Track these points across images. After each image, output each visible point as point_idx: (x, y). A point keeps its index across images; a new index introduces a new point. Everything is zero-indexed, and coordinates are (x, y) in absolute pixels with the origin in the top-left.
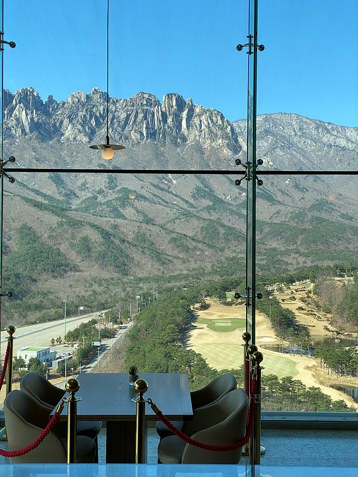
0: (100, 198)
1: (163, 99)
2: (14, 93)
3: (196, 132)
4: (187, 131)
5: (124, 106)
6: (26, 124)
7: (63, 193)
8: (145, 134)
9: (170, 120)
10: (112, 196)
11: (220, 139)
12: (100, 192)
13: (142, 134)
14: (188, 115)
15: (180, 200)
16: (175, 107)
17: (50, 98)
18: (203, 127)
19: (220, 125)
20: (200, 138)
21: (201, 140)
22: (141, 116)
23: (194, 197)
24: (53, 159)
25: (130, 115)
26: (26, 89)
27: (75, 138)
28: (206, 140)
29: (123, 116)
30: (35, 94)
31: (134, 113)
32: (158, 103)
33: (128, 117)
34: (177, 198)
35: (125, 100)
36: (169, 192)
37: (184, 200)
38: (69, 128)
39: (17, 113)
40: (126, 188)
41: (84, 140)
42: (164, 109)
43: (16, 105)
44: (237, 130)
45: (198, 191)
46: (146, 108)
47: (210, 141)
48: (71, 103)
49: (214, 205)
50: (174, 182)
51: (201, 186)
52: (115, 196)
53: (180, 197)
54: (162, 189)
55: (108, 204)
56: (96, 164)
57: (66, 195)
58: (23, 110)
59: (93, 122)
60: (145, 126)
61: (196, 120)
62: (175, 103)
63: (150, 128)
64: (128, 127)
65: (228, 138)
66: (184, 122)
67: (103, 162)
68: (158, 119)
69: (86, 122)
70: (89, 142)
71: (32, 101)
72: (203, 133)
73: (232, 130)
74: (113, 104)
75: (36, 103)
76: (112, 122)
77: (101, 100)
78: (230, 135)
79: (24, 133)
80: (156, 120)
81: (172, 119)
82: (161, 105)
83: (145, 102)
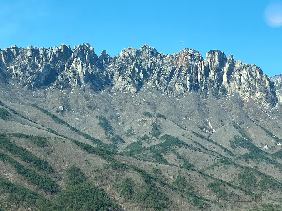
0: (145, 144)
1: (206, 55)
2: (73, 48)
3: (236, 85)
4: (227, 84)
5: (170, 60)
6: (81, 75)
7: (111, 138)
8: (188, 87)
9: (212, 74)
10: (156, 142)
11: (259, 92)
12: (145, 138)
13: (185, 86)
14: (229, 69)
15: (219, 148)
16: (217, 62)
17: (104, 54)
18: (243, 81)
19: (259, 79)
20: (239, 90)
21: (240, 93)
22: (185, 70)
23: (232, 145)
24: (104, 107)
25: (175, 69)
26: (84, 45)
27: (124, 89)
28: (245, 92)
29: (169, 69)
30: (91, 49)
31: (179, 67)
32: (201, 59)
33: (173, 70)
34: (216, 146)
35: (171, 56)
36: (209, 140)
37: (223, 148)
38: (119, 79)
39: (74, 66)
40: (168, 135)
41: (132, 91)
42: (206, 64)
43: (74, 59)
44: (275, 85)
45: (236, 140)
46: (190, 62)
47: (248, 94)
48: (122, 57)
49: (251, 153)
50: (214, 131)
51: (240, 135)
52: (158, 142)
53: (219, 145)
54: (203, 137)
55: (152, 149)
56: (142, 112)
57: (114, 140)
58: (79, 63)
59: (141, 75)
60: (188, 79)
61: (236, 74)
62: (217, 59)
63: (193, 81)
64: (173, 80)
65: (266, 91)
66: (225, 76)
67: (148, 110)
68: (201, 72)
69: (135, 75)
70: (137, 92)
71: (88, 56)
72: (242, 87)
73: (270, 84)
74: (160, 59)
75: (91, 57)
76: (159, 75)
77: (149, 55)
78: (268, 89)
79: (79, 83)
80: (199, 73)
81: (214, 73)
82: (204, 61)
83: (189, 58)
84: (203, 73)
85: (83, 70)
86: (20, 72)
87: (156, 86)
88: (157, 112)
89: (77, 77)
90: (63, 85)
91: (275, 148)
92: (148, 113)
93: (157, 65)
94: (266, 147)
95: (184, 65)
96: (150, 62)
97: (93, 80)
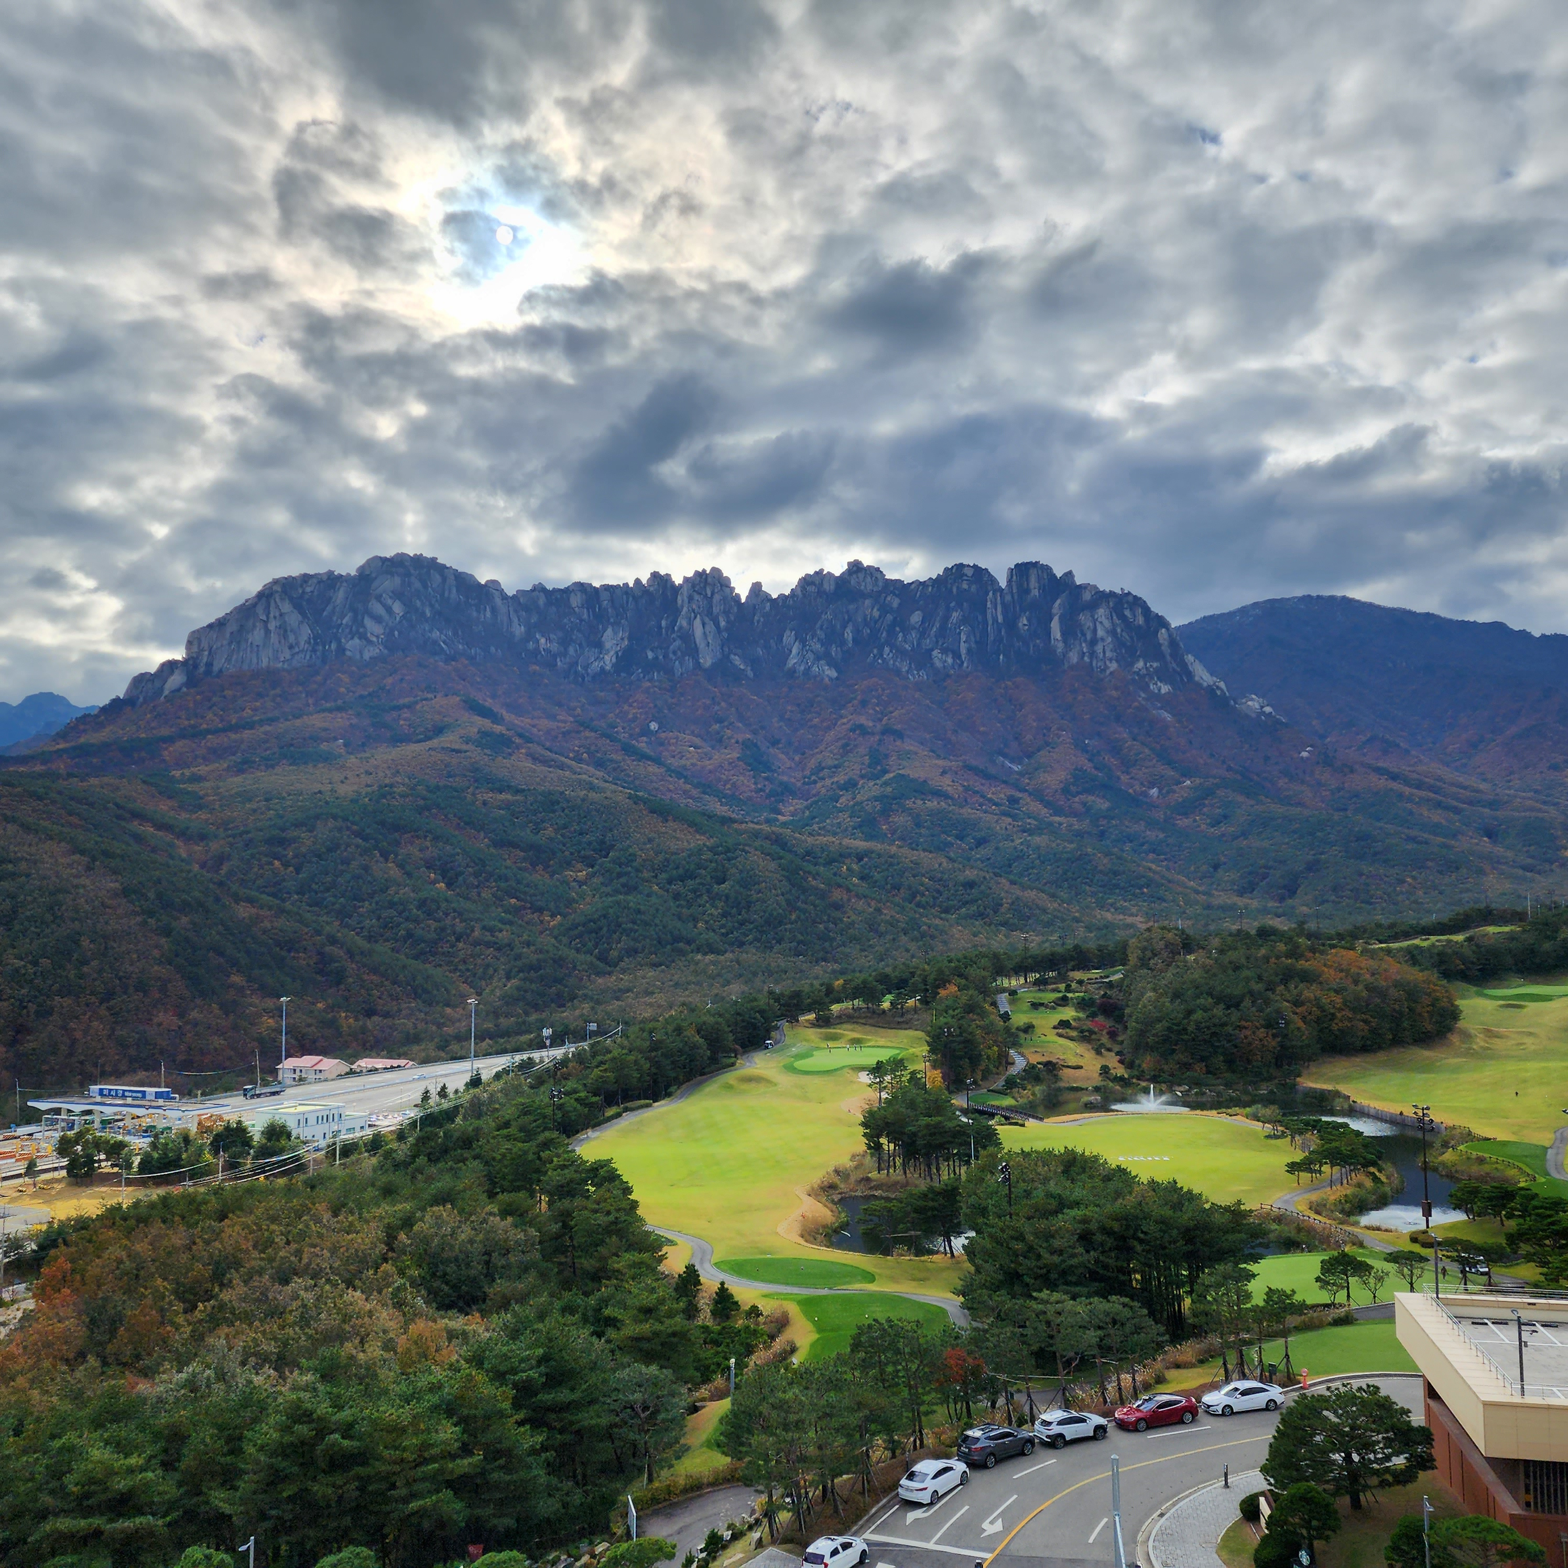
2: (678, 580)
3: (1084, 645)
4: (1062, 645)
5: (918, 594)
6: (701, 644)
8: (964, 656)
9: (1022, 622)
11: (1141, 659)
12: (849, 785)
13: (957, 655)
14: (1064, 607)
16: (1035, 592)
17: (756, 588)
19: (1140, 627)
20: (1092, 658)
21: (1095, 663)
22: (955, 615)
23: (1066, 792)
25: (931, 614)
26: (704, 571)
27: (806, 672)
28: (1108, 662)
29: (915, 618)
30: (723, 580)
31: (940, 611)
32: (995, 586)
33: (926, 619)
35: (919, 583)
37: (1042, 800)
38: (794, 651)
39: (684, 623)
40: (904, 776)
41: (828, 676)
42: (1008, 598)
45: (1076, 778)
49: (1111, 809)
51: (1090, 766)
57: (774, 795)
58: (695, 617)
59: (849, 635)
60: (963, 637)
61: (1084, 618)
62: (1033, 583)
63: (976, 642)
64: (927, 643)
65: (1157, 654)
66: (1055, 625)
67: (863, 720)
68: (995, 620)
69: (833, 636)
70: (837, 678)
71: (717, 597)
72: (1099, 648)
73: (1170, 636)
74: (895, 594)
75: (724, 599)
76: (891, 633)
77: (868, 585)
78: (1166, 649)
79: (698, 665)
80: (990, 622)
81: (1028, 620)
82: (1001, 590)
83: (965, 586)
84: (1000, 620)
85: (705, 633)
86: (554, 647)
87: (884, 660)
88: (884, 722)
89: (692, 650)
90: (659, 672)
91: (1174, 792)
92: (861, 727)
93: (885, 609)
94: (1154, 792)
95: (953, 604)
96: (868, 602)
97: (732, 656)
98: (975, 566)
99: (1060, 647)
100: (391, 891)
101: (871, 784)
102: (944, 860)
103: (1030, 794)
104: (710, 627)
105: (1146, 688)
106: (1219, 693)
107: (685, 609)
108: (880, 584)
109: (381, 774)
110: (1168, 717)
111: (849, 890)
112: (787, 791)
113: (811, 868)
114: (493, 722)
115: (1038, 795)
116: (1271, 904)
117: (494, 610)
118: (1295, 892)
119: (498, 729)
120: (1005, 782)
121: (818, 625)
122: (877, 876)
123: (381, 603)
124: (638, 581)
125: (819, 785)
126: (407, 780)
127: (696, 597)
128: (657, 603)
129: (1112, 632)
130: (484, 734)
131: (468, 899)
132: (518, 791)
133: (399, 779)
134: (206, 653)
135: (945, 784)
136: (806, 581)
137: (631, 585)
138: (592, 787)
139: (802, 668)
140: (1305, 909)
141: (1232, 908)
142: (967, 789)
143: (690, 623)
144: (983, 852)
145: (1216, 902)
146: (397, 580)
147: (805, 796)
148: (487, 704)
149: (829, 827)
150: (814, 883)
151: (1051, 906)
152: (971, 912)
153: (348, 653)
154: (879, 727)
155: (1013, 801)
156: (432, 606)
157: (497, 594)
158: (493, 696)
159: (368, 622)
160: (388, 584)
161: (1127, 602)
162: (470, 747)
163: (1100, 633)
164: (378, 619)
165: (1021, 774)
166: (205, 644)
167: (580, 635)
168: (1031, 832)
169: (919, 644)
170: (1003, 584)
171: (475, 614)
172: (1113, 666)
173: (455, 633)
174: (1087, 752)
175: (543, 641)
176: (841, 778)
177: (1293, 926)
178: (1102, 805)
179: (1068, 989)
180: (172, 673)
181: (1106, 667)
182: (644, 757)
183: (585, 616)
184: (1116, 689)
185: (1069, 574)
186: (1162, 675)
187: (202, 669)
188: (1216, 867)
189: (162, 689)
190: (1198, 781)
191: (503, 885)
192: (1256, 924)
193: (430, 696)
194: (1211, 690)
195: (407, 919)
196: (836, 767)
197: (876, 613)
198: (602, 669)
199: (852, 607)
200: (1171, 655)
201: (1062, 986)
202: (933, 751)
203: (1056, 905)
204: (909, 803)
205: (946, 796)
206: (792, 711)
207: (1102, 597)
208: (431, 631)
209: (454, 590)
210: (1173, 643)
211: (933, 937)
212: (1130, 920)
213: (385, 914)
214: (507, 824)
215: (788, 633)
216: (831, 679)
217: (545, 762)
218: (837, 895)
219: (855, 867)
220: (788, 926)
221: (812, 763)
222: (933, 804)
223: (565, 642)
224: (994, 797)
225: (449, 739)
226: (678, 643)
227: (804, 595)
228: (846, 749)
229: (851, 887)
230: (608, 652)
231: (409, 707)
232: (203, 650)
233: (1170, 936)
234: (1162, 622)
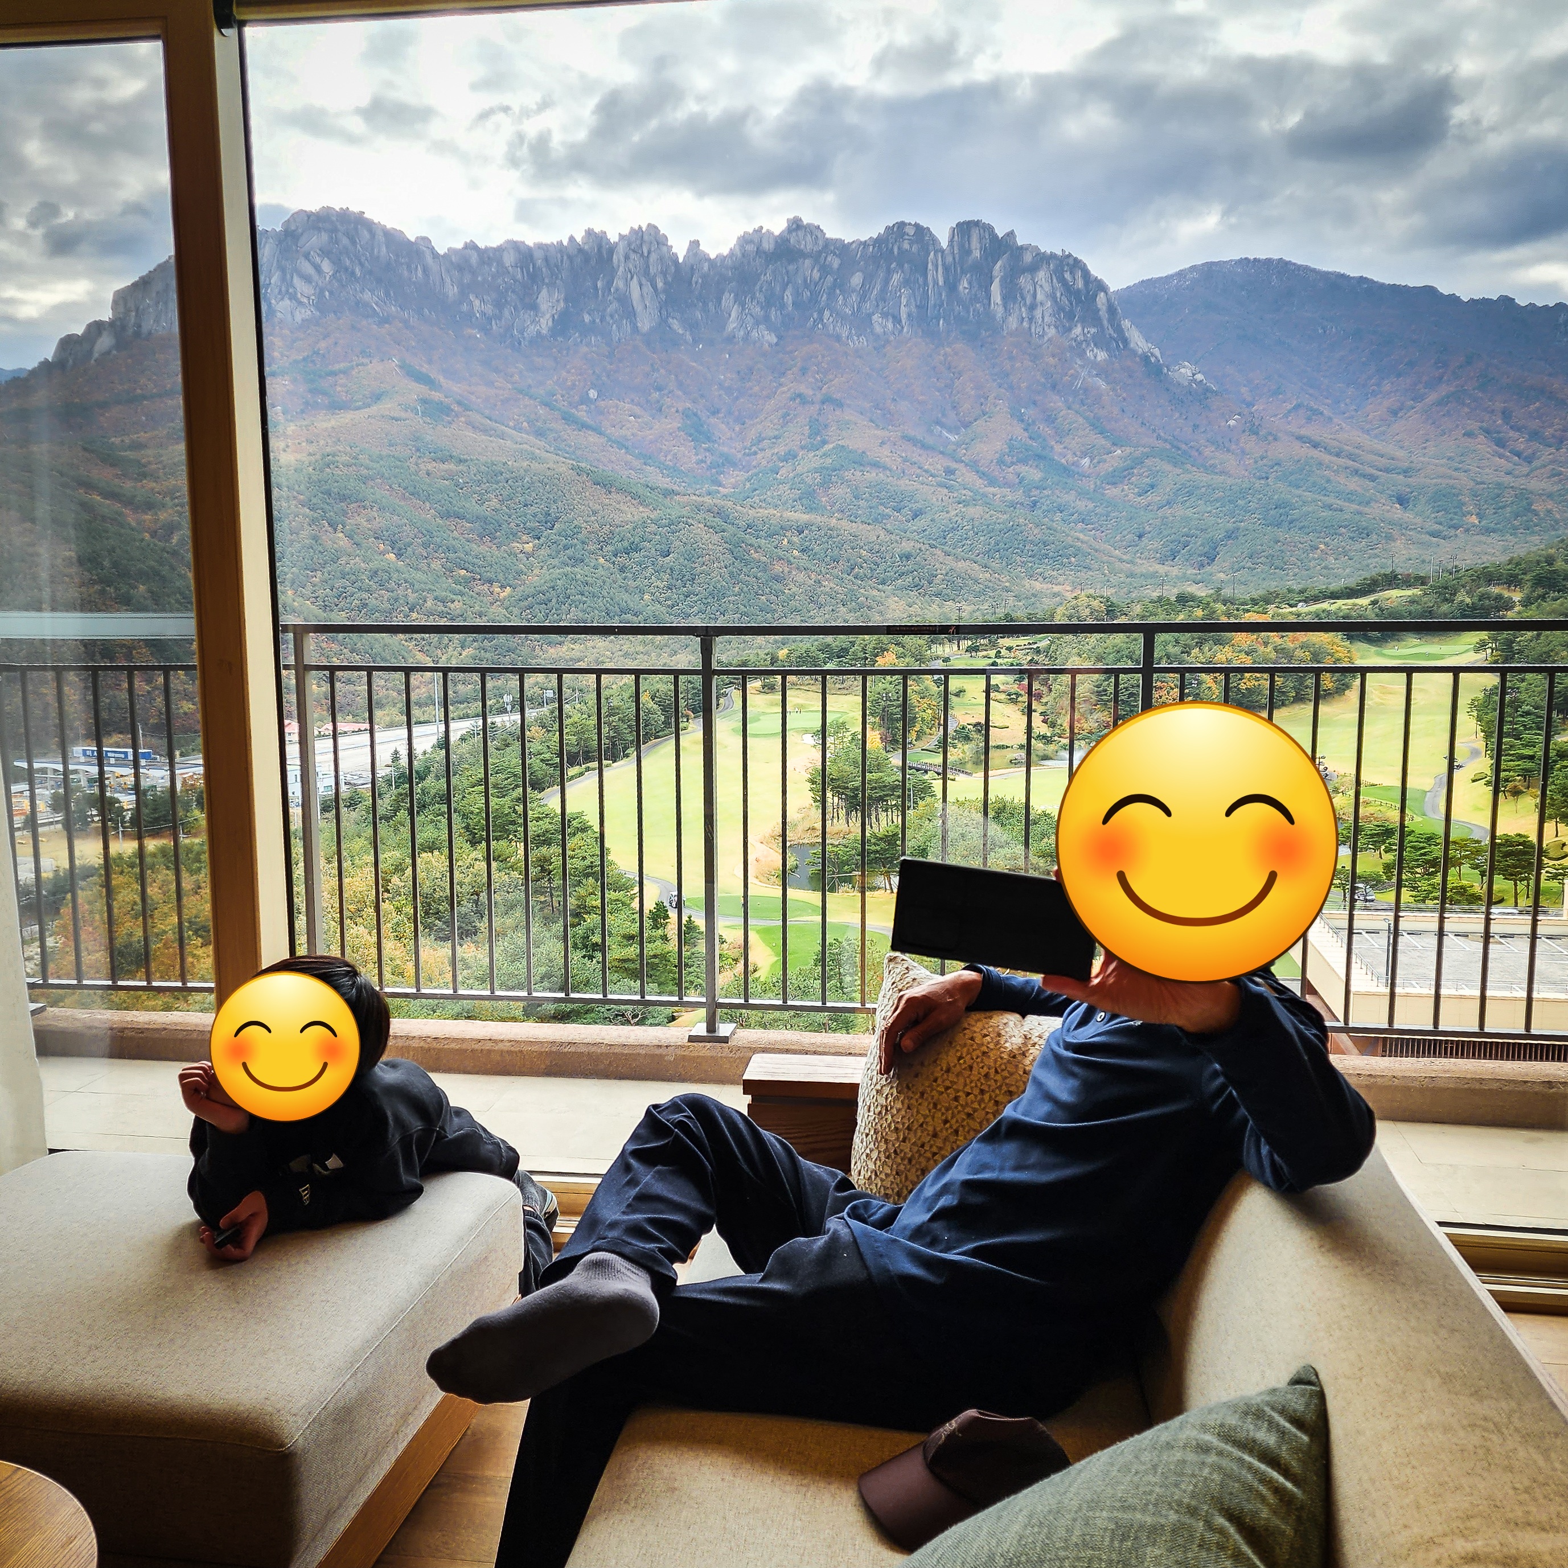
2: (613, 237)
3: (1023, 310)
4: (1001, 310)
5: (859, 254)
6: (638, 308)
7: (709, 461)
8: (904, 321)
9: (963, 285)
11: (1079, 325)
13: (897, 320)
14: (1005, 269)
16: (977, 254)
17: (695, 244)
19: (1079, 291)
20: (1030, 324)
21: (1033, 329)
22: (896, 278)
25: (872, 277)
26: (640, 228)
27: (746, 337)
28: (1046, 328)
29: (857, 279)
30: (660, 238)
31: (881, 272)
32: (935, 246)
33: (866, 281)
35: (860, 242)
38: (734, 314)
39: (621, 284)
41: (767, 341)
42: (949, 259)
45: (1011, 448)
51: (1025, 436)
58: (632, 278)
59: (788, 297)
60: (904, 301)
61: (1023, 281)
62: (975, 244)
63: (916, 306)
64: (867, 306)
65: (1096, 321)
66: (996, 288)
67: (802, 389)
68: (936, 282)
69: (772, 301)
70: (777, 344)
71: (653, 257)
72: (1038, 313)
73: (1108, 300)
74: (835, 254)
75: (661, 259)
76: (831, 295)
77: (807, 244)
78: (1103, 314)
79: (635, 329)
80: (931, 286)
81: (970, 283)
82: (943, 251)
83: (906, 246)
84: (941, 283)
85: (642, 295)
86: (489, 309)
87: (824, 325)
88: (824, 391)
89: (629, 313)
90: (596, 336)
91: (1105, 461)
92: (800, 395)
93: (825, 270)
94: (1086, 461)
95: (893, 266)
96: (808, 262)
97: (670, 320)
98: (917, 225)
99: (1000, 312)
100: (343, 561)
101: (811, 454)
102: (882, 533)
103: (967, 465)
104: (648, 288)
105: (1082, 354)
106: (1153, 360)
107: (621, 269)
108: (821, 243)
109: (322, 442)
110: (1102, 385)
111: (790, 563)
112: (728, 462)
113: (753, 541)
114: (430, 389)
115: (974, 465)
116: (1191, 571)
117: (425, 270)
118: (1213, 560)
119: (437, 396)
120: (942, 453)
121: (758, 287)
122: (817, 549)
123: (309, 261)
124: (572, 239)
125: (759, 456)
126: (348, 448)
127: (633, 256)
128: (593, 262)
129: (1053, 297)
130: (424, 401)
131: (417, 569)
132: (461, 461)
133: (341, 448)
134: (133, 314)
135: (884, 455)
136: (745, 240)
137: (565, 243)
138: (534, 458)
139: (742, 333)
140: (1222, 575)
141: (1154, 575)
142: (905, 460)
143: (627, 284)
144: (920, 523)
145: (1138, 570)
146: (325, 237)
147: (746, 468)
148: (424, 370)
149: (770, 500)
150: (755, 555)
151: (984, 576)
152: (906, 583)
153: (279, 314)
154: (819, 396)
155: (950, 472)
156: (361, 264)
157: (428, 253)
158: (430, 362)
159: (296, 281)
160: (316, 240)
161: (1068, 265)
162: (410, 414)
163: (1040, 297)
164: (307, 279)
165: (958, 444)
166: (131, 304)
167: (514, 297)
168: (965, 503)
169: (859, 308)
170: (944, 244)
171: (406, 273)
172: (1052, 332)
173: (387, 294)
174: (1022, 421)
175: (477, 303)
176: (781, 449)
177: (1212, 591)
178: (1033, 474)
179: (998, 655)
180: (99, 334)
181: (1044, 333)
182: (584, 426)
183: (519, 276)
184: (1053, 356)
185: (1011, 234)
186: (1099, 342)
187: (130, 331)
188: (1140, 537)
189: (90, 352)
190: (1128, 450)
191: (452, 556)
192: (1176, 591)
193: (366, 361)
194: (1145, 358)
195: (360, 589)
196: (775, 437)
197: (816, 275)
198: (539, 333)
199: (791, 268)
200: (1109, 321)
201: (992, 653)
202: (872, 421)
203: (988, 575)
204: (848, 475)
205: (885, 468)
206: (732, 380)
207: (1043, 259)
208: (362, 291)
209: (384, 249)
210: (1111, 310)
211: (870, 608)
212: (1056, 589)
213: (339, 583)
214: (452, 494)
215: (726, 295)
216: (770, 345)
217: (485, 431)
218: (778, 568)
219: (795, 539)
220: (732, 598)
221: (752, 434)
222: (872, 475)
223: (499, 305)
224: (931, 468)
225: (387, 407)
226: (615, 305)
227: (743, 255)
228: (786, 419)
229: (791, 559)
230: (544, 314)
231: (344, 372)
232: (130, 311)
233: (1095, 604)
234: (1101, 287)
